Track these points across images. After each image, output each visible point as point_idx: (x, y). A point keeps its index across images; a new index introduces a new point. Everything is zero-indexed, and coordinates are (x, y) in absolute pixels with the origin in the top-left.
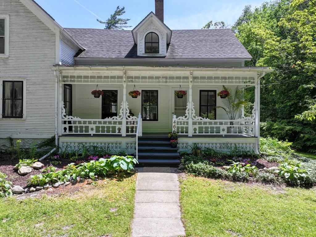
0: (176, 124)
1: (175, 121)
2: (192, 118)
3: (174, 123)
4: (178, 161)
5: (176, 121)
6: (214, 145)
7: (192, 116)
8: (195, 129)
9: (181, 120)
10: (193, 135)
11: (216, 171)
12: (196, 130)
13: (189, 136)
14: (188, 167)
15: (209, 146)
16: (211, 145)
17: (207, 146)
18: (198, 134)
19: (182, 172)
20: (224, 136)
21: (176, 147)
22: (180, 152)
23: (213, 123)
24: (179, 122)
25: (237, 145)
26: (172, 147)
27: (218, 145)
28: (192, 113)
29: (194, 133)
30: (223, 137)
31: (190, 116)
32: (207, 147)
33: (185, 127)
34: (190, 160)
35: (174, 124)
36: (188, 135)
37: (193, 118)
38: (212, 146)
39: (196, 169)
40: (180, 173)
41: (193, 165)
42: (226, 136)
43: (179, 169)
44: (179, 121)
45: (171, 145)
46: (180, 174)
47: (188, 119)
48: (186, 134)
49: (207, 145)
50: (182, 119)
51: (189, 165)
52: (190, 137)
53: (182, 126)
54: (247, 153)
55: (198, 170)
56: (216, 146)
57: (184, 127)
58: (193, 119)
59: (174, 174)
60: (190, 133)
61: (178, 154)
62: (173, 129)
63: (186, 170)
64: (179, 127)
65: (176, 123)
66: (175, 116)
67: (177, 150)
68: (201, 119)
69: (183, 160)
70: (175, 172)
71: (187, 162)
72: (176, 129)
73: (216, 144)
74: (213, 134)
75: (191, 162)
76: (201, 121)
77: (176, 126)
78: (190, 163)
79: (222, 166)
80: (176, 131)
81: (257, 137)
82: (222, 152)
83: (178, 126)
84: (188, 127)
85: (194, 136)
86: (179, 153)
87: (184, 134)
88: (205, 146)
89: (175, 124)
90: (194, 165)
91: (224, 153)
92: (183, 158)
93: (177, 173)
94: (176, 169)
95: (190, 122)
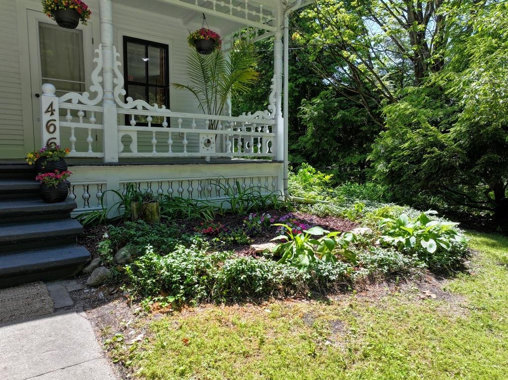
0: (56, 116)
1: (51, 105)
2: (115, 102)
3: (47, 111)
4: (80, 252)
5: (56, 107)
6: (186, 185)
7: (116, 95)
8: (126, 141)
9: (74, 106)
10: (119, 159)
11: (252, 269)
12: (131, 142)
13: (108, 159)
14: (136, 269)
15: (171, 190)
16: (176, 186)
17: (165, 190)
18: (135, 153)
19: (110, 298)
20: (208, 160)
21: (63, 197)
22: (82, 215)
23: (180, 121)
24: (66, 110)
25: (241, 182)
26: (47, 200)
27: (195, 185)
28: (114, 86)
29: (123, 151)
30: (207, 163)
31: (109, 95)
32: (165, 193)
33: (93, 130)
34: (137, 243)
35: (46, 117)
36: (102, 159)
37: (119, 101)
38: (181, 190)
39: (176, 277)
40: (102, 302)
41: (155, 260)
42: (215, 161)
43: (90, 287)
44: (68, 106)
45: (40, 194)
46: (106, 309)
47: (101, 104)
48: (98, 155)
49: (165, 187)
50: (80, 103)
51: (137, 263)
52: (111, 164)
53: (81, 125)
54: (263, 202)
55: (184, 278)
56: (191, 189)
57: (86, 130)
58: (118, 106)
59: (75, 314)
60: (112, 151)
61: (76, 225)
62: (46, 136)
63: (128, 285)
64: (69, 129)
65: (57, 113)
66: (49, 88)
67: (71, 210)
68: (144, 108)
69: (104, 246)
70: (75, 300)
71: (124, 251)
72: (57, 134)
73: (190, 182)
74: (180, 155)
75: (145, 249)
76: (145, 113)
77: (57, 124)
78: (143, 253)
79: (246, 245)
80: (58, 142)
81: (281, 162)
82: (209, 204)
83: (65, 124)
84: (102, 131)
85: (123, 162)
86: (80, 219)
87: (90, 154)
88: (160, 191)
89: (53, 117)
90: (162, 262)
91: (214, 207)
92: (106, 235)
93: (84, 309)
94: (73, 285)
95: (111, 113)
